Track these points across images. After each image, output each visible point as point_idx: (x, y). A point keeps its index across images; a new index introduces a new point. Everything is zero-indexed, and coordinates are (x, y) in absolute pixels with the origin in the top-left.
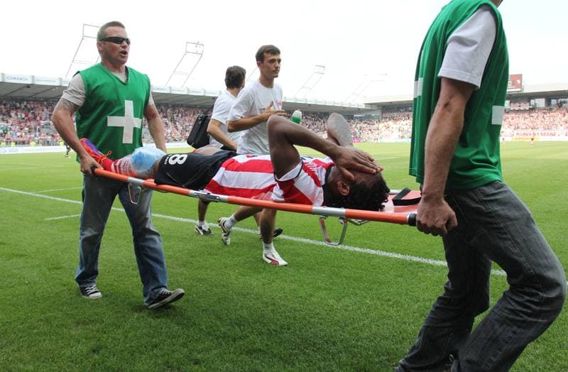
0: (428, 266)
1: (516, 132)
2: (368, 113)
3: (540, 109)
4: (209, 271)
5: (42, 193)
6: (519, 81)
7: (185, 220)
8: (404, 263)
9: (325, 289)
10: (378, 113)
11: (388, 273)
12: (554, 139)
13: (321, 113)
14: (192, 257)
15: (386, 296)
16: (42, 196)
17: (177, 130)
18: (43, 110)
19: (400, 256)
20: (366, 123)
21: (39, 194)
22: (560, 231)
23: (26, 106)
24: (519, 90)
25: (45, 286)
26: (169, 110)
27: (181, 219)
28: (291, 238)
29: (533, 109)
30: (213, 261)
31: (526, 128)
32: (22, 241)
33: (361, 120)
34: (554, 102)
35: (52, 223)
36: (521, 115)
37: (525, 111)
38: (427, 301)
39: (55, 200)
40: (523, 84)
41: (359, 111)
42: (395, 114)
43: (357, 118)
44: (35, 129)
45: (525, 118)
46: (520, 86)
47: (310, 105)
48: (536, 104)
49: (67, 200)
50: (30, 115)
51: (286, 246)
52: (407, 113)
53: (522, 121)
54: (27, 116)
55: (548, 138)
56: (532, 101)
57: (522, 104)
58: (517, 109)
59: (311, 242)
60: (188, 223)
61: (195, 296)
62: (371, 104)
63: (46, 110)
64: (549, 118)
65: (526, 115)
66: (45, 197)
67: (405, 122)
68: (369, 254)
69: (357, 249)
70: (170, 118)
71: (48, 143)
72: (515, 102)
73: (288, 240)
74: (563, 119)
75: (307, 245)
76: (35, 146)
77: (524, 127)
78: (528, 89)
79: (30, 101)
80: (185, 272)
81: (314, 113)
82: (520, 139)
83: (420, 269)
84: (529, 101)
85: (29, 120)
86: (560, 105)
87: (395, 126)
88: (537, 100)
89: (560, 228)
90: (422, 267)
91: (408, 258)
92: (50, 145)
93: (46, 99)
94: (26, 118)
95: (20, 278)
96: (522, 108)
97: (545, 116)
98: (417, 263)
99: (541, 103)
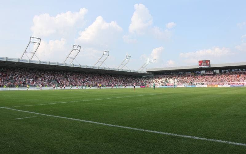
0: (181, 137)
1: (208, 83)
2: (148, 76)
3: (217, 74)
4: (90, 141)
5: (11, 108)
6: (208, 63)
7: (76, 119)
8: (171, 136)
9: (141, 148)
10: (152, 75)
11: (166, 141)
12: (224, 86)
13: (129, 75)
14: (82, 135)
15: (166, 150)
16: (11, 109)
17: (68, 81)
18: (10, 72)
19: (169, 134)
20: (147, 79)
21: (10, 108)
22: (232, 123)
23: (2, 70)
24: (209, 66)
25: (18, 148)
26: (65, 73)
27: (75, 119)
28: (123, 127)
29: (215, 74)
30: (91, 137)
31: (212, 82)
32: (5, 129)
33: (145, 78)
34: (223, 71)
35: (17, 121)
36: (210, 76)
37: (211, 75)
38: (184, 152)
39: (17, 111)
40: (210, 64)
41: (144, 74)
42: (160, 76)
43: (143, 77)
44: (6, 80)
45: (212, 78)
46: (209, 65)
47: (124, 72)
48: (216, 72)
49: (23, 111)
50: (4, 74)
51: (121, 130)
52: (164, 75)
53: (211, 79)
54: (2, 74)
55: (221, 86)
56: (214, 71)
57: (210, 72)
58: (208, 74)
59: (132, 128)
60: (78, 121)
61: (85, 151)
62: (149, 72)
63: (11, 72)
64: (221, 77)
65: (212, 76)
66: (13, 109)
67: (163, 79)
68: (157, 133)
69: (151, 131)
70: (65, 76)
71: (11, 87)
72: (207, 71)
73: (122, 128)
74: (227, 78)
75: (130, 130)
76: (6, 87)
77: (212, 81)
78: (212, 66)
79: (5, 68)
80: (80, 142)
81: (126, 75)
82: (210, 86)
83: (179, 139)
84: (213, 71)
85: (4, 76)
86: (225, 72)
87: (159, 81)
88: (216, 70)
89: (232, 122)
90: (179, 138)
91: (173, 134)
92: (12, 87)
93: (12, 68)
94: (2, 76)
95: (6, 145)
96: (210, 74)
97: (220, 77)
98: (177, 137)
99: (218, 71)
